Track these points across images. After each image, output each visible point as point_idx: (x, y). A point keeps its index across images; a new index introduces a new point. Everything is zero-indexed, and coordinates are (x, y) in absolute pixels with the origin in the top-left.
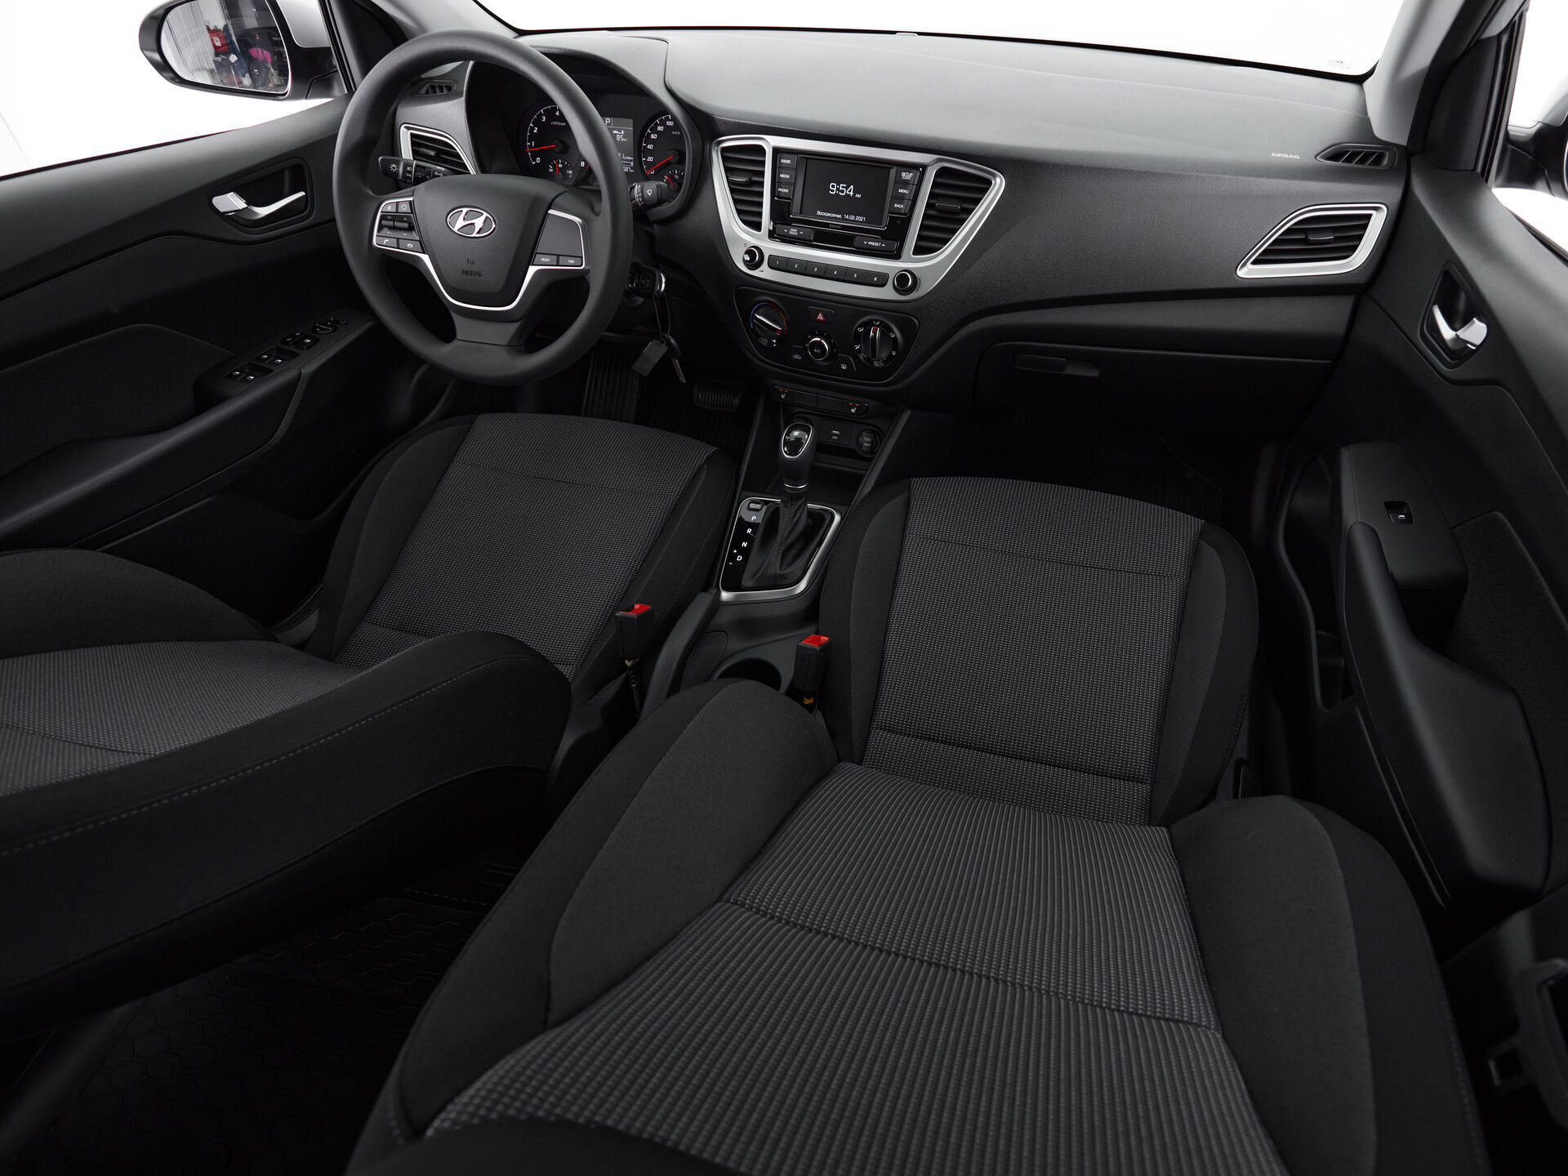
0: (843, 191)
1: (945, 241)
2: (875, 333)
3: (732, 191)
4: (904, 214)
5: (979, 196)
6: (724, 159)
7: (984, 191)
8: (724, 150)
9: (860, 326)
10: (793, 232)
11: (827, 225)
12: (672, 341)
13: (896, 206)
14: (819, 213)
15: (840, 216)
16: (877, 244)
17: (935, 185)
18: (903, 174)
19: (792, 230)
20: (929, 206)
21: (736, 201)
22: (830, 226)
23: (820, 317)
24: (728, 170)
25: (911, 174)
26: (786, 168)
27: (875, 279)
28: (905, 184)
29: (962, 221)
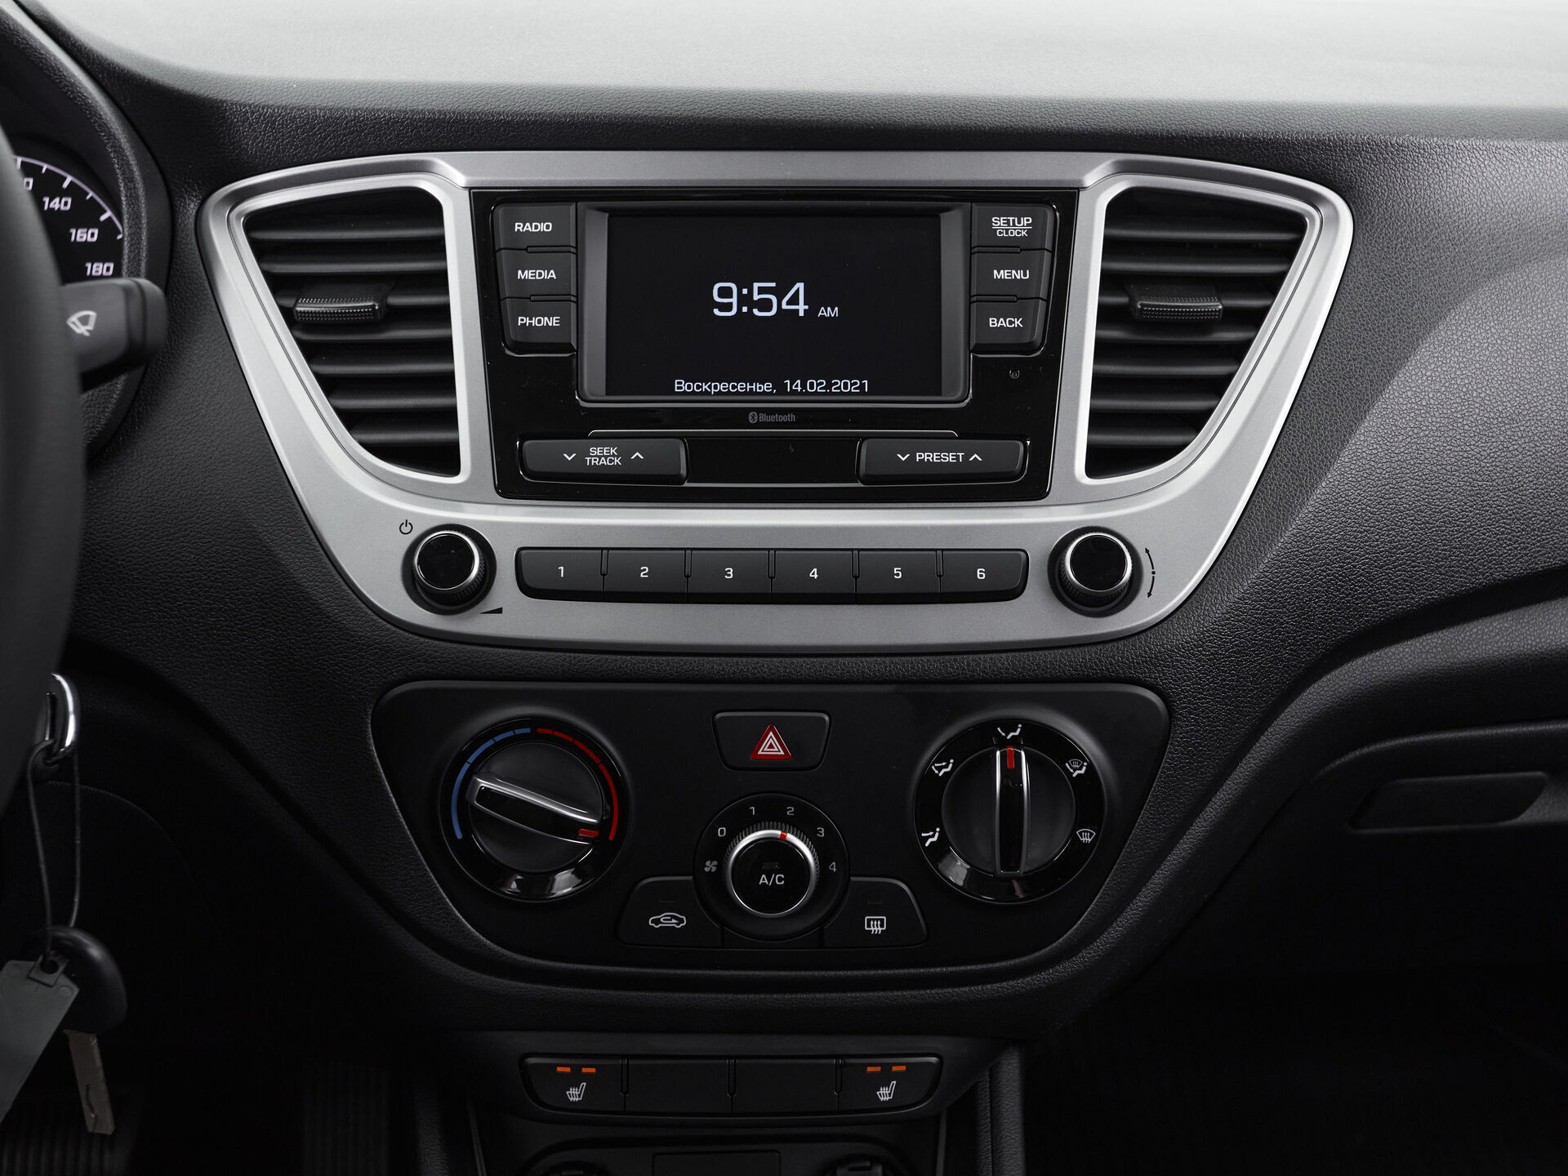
0: (765, 305)
1: (1195, 422)
2: (1012, 775)
3: (311, 352)
4: (1029, 348)
5: (1273, 269)
6: (262, 251)
7: (1287, 253)
8: (255, 223)
9: (943, 757)
10: (602, 456)
11: (738, 417)
12: (95, 952)
13: (993, 323)
14: (680, 385)
15: (766, 387)
16: (950, 458)
17: (1112, 247)
18: (999, 223)
19: (595, 451)
20: (1105, 315)
21: (330, 386)
22: (752, 418)
23: (772, 746)
24: (278, 285)
25: (1025, 221)
26: (535, 251)
27: (981, 574)
28: (1012, 250)
29: (1237, 353)
